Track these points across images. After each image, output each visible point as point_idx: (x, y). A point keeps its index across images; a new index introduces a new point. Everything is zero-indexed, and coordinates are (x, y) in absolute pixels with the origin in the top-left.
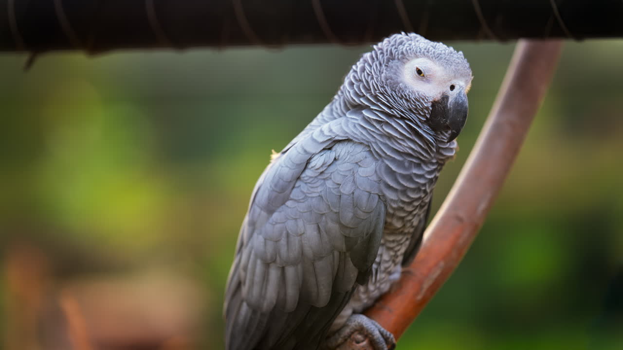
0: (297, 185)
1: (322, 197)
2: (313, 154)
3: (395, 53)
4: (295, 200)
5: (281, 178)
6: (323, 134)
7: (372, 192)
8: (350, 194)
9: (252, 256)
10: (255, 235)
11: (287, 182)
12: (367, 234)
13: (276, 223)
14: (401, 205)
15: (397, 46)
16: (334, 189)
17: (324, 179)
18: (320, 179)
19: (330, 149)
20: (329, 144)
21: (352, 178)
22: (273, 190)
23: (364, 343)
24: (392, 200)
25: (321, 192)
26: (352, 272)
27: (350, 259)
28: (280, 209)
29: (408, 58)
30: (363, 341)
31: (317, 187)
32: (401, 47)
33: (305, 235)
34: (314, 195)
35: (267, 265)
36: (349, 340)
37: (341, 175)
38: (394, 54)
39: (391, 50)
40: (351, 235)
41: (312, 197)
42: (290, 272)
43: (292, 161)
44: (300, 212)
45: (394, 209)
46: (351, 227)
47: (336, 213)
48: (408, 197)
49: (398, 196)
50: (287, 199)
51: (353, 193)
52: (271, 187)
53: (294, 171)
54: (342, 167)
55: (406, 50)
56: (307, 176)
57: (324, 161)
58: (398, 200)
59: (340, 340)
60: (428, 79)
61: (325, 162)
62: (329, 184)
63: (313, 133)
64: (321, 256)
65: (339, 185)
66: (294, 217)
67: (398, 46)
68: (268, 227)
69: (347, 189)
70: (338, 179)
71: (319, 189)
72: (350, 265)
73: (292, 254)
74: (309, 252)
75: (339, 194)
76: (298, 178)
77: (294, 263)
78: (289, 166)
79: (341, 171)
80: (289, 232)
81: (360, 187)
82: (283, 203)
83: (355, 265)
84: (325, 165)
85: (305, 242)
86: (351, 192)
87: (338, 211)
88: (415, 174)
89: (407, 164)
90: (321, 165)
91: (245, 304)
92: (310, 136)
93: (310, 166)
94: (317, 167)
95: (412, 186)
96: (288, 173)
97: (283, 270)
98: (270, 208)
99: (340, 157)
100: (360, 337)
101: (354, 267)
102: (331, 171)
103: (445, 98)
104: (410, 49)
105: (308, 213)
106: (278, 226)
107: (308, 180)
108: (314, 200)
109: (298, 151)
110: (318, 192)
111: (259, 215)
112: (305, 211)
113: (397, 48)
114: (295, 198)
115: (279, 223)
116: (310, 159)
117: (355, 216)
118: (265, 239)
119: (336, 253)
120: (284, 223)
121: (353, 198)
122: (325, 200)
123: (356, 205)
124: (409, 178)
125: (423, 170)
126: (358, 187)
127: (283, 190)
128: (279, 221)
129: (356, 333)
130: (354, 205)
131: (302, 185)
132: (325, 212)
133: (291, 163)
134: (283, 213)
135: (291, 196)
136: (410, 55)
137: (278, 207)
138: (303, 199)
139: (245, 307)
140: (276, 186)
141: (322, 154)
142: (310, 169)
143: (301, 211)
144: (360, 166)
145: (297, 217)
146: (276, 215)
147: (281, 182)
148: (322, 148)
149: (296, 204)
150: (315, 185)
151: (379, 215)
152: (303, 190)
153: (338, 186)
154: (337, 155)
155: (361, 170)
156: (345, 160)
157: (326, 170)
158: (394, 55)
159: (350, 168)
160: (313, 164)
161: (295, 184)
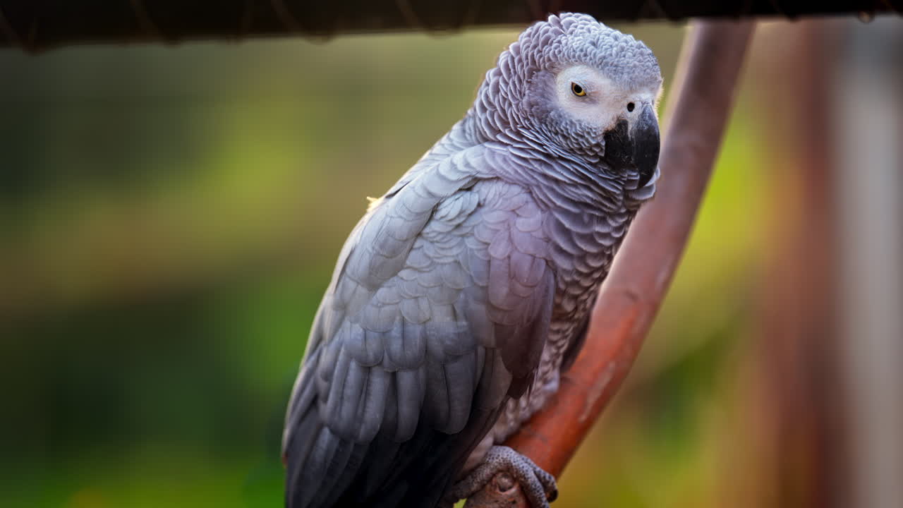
0: (417, 244)
1: (459, 263)
2: (442, 198)
3: (539, 60)
4: (415, 269)
5: (390, 234)
6: (456, 168)
7: (537, 256)
8: (505, 259)
9: (341, 357)
10: (347, 324)
11: (400, 240)
12: (528, 321)
13: (384, 304)
14: (576, 278)
15: (540, 47)
16: (479, 250)
17: (463, 236)
18: (455, 236)
19: (469, 189)
20: (469, 183)
21: (507, 234)
22: (378, 254)
23: (513, 490)
24: (565, 271)
25: (457, 255)
26: (503, 379)
27: (500, 359)
28: (390, 283)
29: (559, 66)
30: (510, 488)
31: (451, 248)
32: (546, 49)
33: (431, 323)
34: (445, 260)
35: (367, 369)
36: (488, 486)
37: (490, 229)
38: (537, 62)
39: (533, 55)
40: (505, 322)
41: (443, 264)
42: (407, 380)
43: (407, 208)
44: (423, 287)
45: (567, 284)
46: (506, 308)
47: (482, 288)
48: (587, 266)
49: (573, 265)
50: (401, 266)
51: (509, 257)
52: (373, 248)
53: (410, 223)
54: (490, 217)
55: (555, 55)
56: (434, 231)
57: (462, 207)
58: (573, 270)
59: (475, 487)
60: (593, 98)
61: (463, 209)
62: (470, 243)
63: (438, 166)
64: (458, 354)
65: (488, 244)
66: (413, 295)
67: (543, 47)
68: (371, 311)
69: (499, 251)
70: (485, 236)
71: (455, 252)
72: (501, 368)
73: (409, 352)
74: (437, 349)
75: (487, 259)
76: (419, 235)
77: (412, 366)
78: (402, 215)
79: (488, 223)
80: (406, 318)
81: (519, 248)
82: (395, 274)
83: (508, 368)
84: (462, 215)
85: (432, 333)
86: (507, 254)
87: (485, 285)
88: (598, 233)
89: (586, 219)
90: (457, 213)
91: (326, 431)
92: (434, 171)
93: (438, 216)
94: (449, 218)
95: (593, 250)
96: (401, 226)
97: (394, 377)
98: (373, 280)
99: (487, 202)
100: (506, 481)
101: (506, 371)
102: (472, 224)
103: (622, 124)
104: (560, 52)
105: (437, 289)
106: (387, 308)
107: (434, 237)
108: (446, 268)
109: (417, 194)
110: (453, 256)
111: (354, 292)
112: (432, 285)
113: (541, 52)
114: (416, 266)
115: (389, 304)
116: (438, 204)
117: (512, 292)
118: (365, 330)
119: (481, 350)
120: (397, 303)
121: (509, 265)
122: (465, 268)
123: (513, 276)
124: (590, 239)
125: (609, 225)
126: (516, 248)
127: (394, 253)
128: (387, 301)
129: (500, 474)
130: (510, 275)
131: (426, 245)
132: (463, 287)
133: (406, 211)
134: (394, 290)
135: (408, 263)
136: (561, 63)
137: (386, 280)
138: (428, 267)
139: (326, 435)
140: (382, 247)
141: (457, 197)
142: (437, 220)
143: (426, 285)
144: (518, 215)
145: (418, 295)
146: (382, 293)
147: (391, 241)
148: (458, 189)
149: (417, 275)
150: (447, 246)
151: (547, 290)
152: (427, 252)
153: (486, 246)
154: (482, 199)
155: (520, 221)
156: (494, 205)
157: (465, 221)
158: (537, 64)
159: (503, 219)
160: (443, 211)
161: (413, 244)
